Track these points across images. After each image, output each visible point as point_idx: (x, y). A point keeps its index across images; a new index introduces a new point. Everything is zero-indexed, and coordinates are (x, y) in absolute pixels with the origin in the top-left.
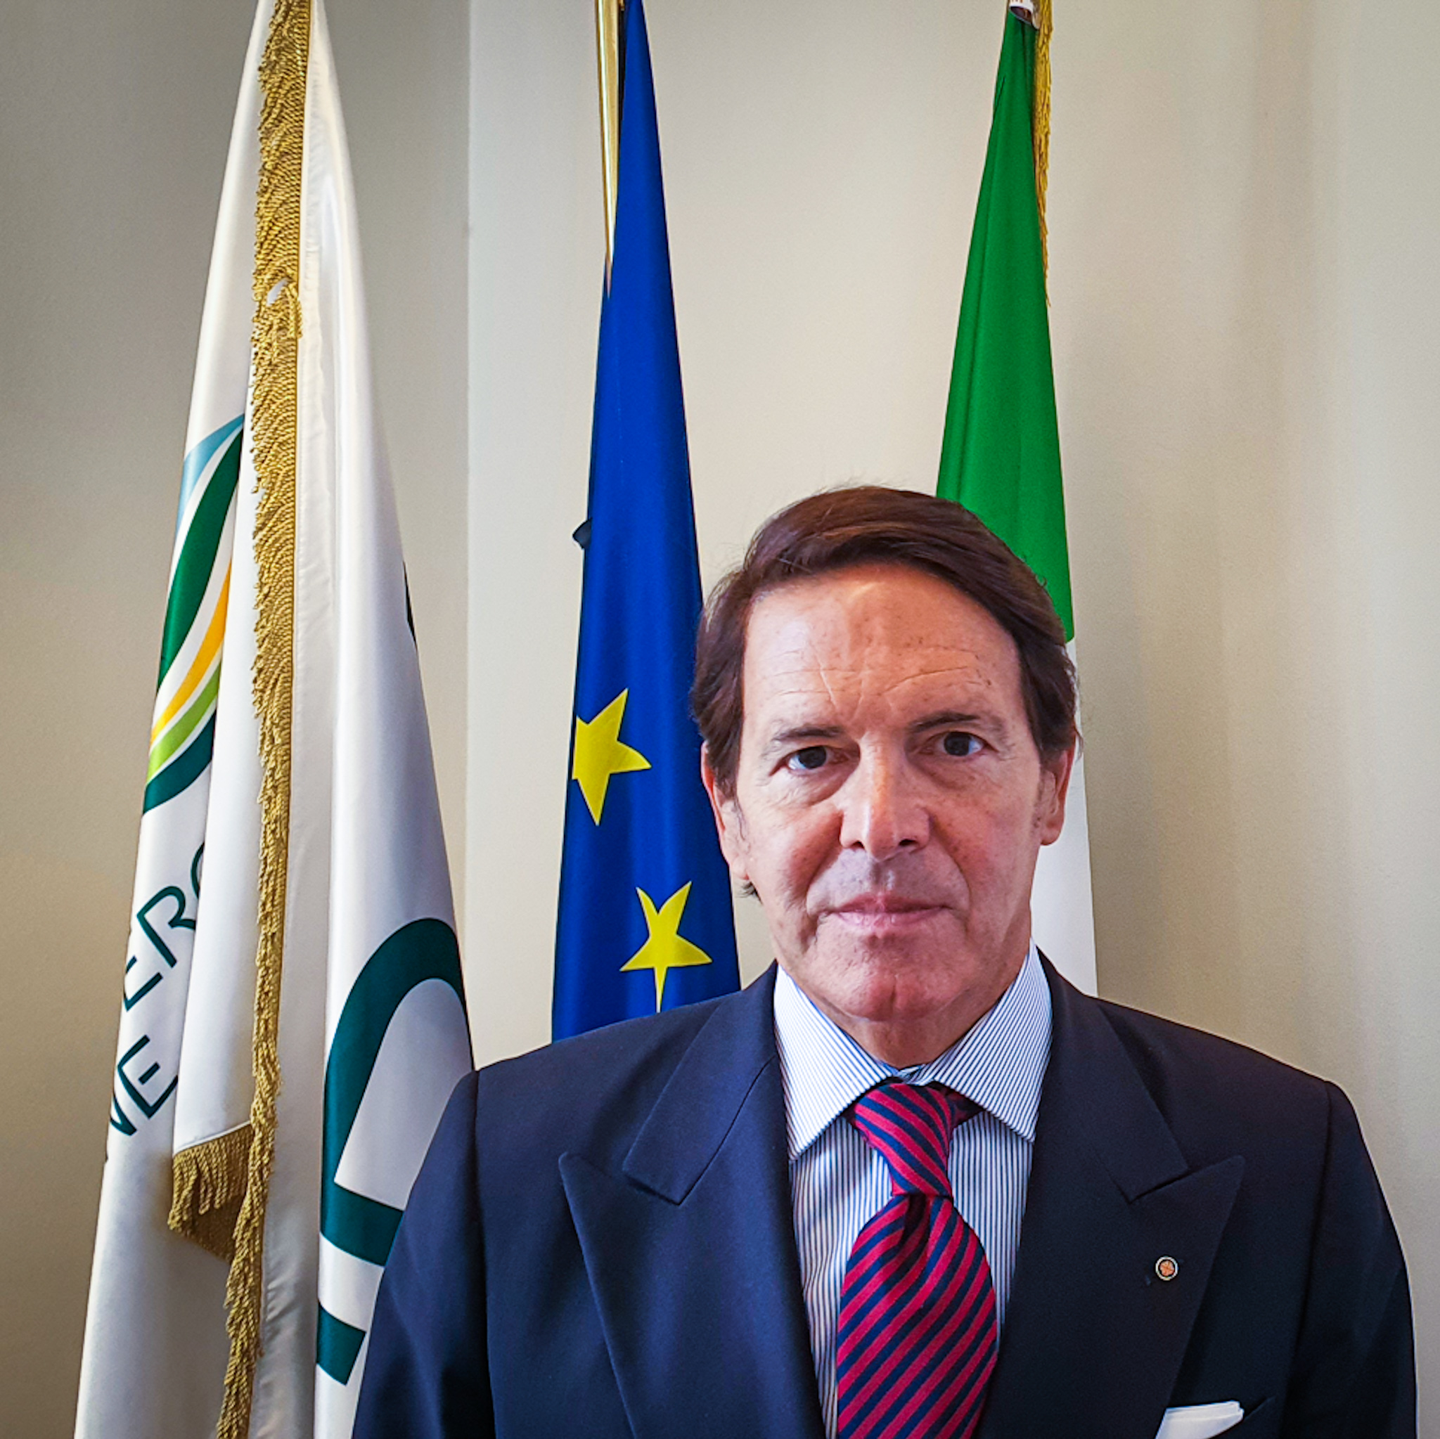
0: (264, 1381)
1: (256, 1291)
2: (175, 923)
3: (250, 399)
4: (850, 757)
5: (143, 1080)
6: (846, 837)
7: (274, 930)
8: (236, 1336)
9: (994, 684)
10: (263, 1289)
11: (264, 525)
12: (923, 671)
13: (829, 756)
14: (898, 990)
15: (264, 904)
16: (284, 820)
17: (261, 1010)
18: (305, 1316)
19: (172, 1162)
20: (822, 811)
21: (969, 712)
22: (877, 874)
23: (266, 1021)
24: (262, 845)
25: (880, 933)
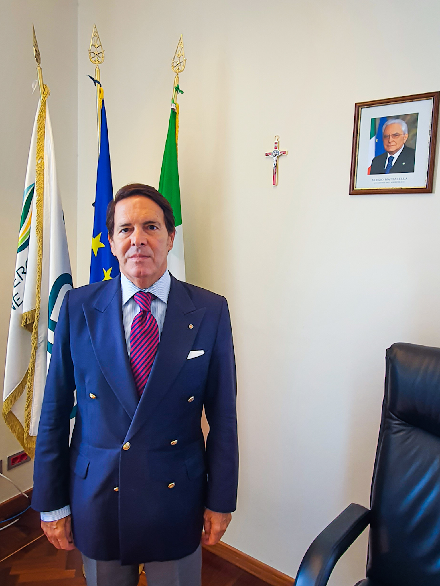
0: (38, 354)
1: (37, 338)
2: (23, 273)
3: (36, 180)
4: (132, 230)
5: (17, 300)
6: (132, 243)
7: (40, 274)
8: (33, 346)
9: (159, 216)
10: (38, 338)
11: (38, 202)
12: (146, 213)
13: (129, 230)
14: (141, 271)
15: (38, 270)
16: (42, 255)
17: (37, 288)
18: (45, 343)
19: (22, 315)
20: (128, 239)
21: (154, 221)
22: (137, 250)
23: (38, 290)
24: (38, 259)
25: (138, 261)
